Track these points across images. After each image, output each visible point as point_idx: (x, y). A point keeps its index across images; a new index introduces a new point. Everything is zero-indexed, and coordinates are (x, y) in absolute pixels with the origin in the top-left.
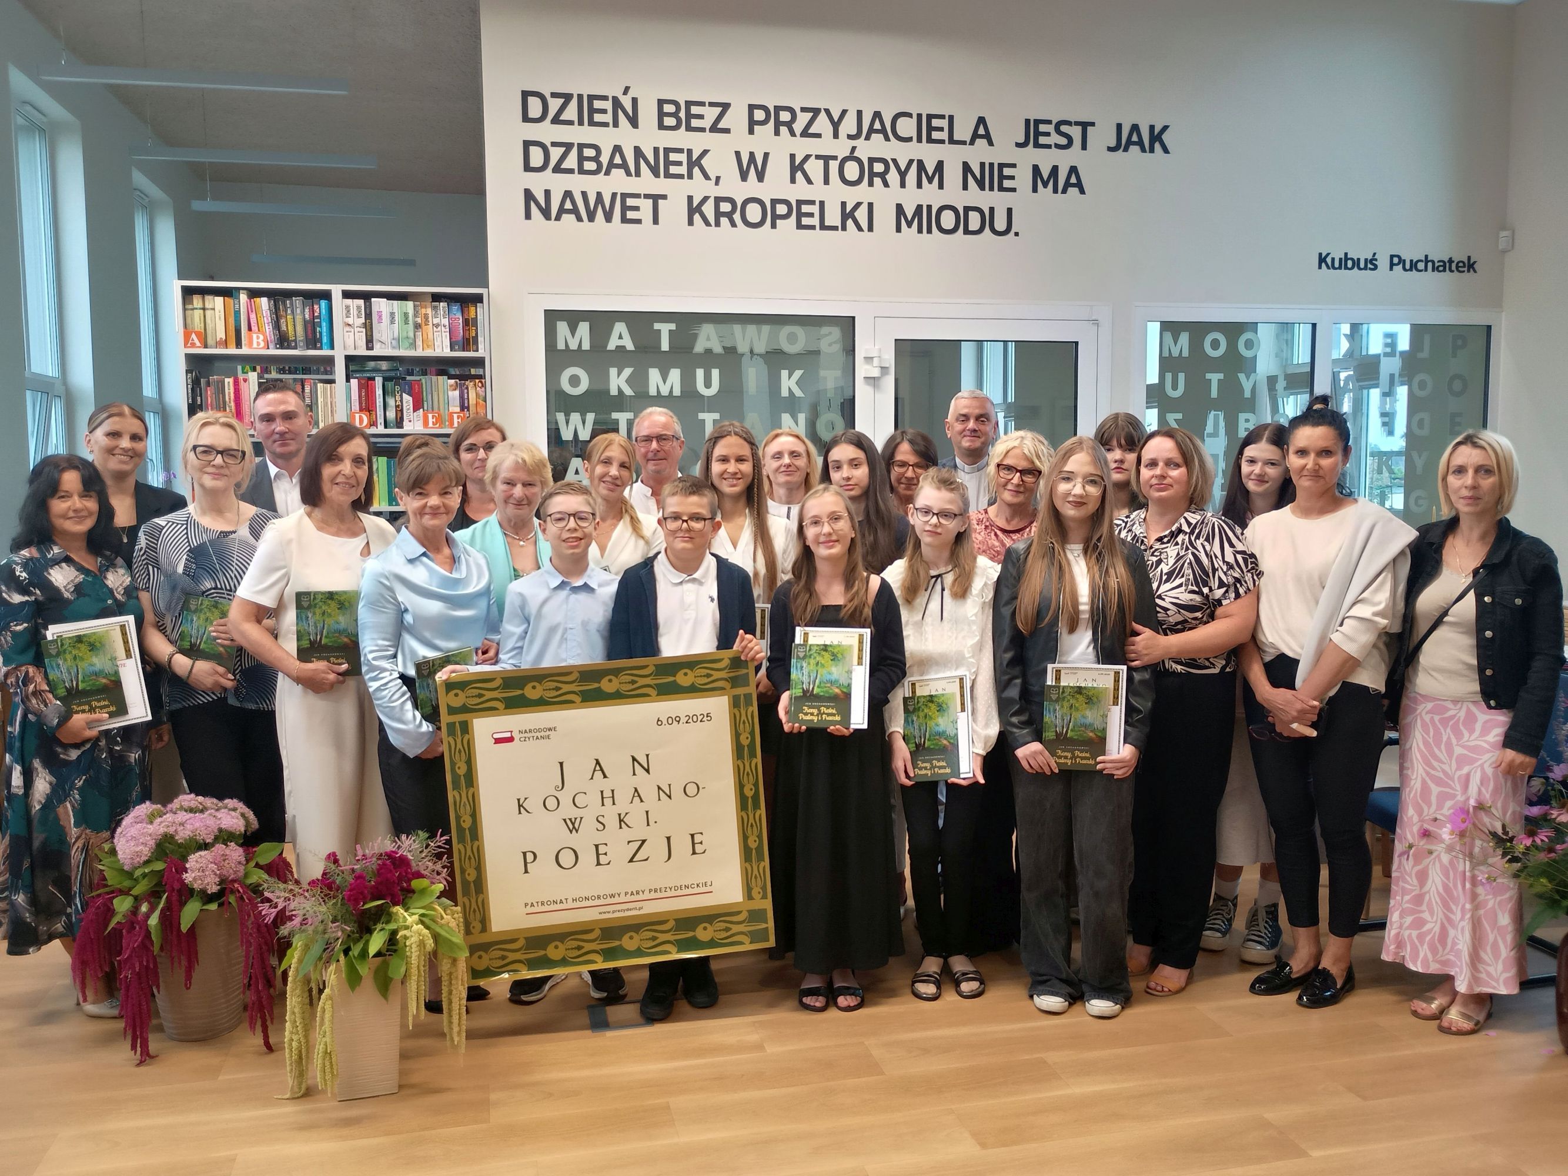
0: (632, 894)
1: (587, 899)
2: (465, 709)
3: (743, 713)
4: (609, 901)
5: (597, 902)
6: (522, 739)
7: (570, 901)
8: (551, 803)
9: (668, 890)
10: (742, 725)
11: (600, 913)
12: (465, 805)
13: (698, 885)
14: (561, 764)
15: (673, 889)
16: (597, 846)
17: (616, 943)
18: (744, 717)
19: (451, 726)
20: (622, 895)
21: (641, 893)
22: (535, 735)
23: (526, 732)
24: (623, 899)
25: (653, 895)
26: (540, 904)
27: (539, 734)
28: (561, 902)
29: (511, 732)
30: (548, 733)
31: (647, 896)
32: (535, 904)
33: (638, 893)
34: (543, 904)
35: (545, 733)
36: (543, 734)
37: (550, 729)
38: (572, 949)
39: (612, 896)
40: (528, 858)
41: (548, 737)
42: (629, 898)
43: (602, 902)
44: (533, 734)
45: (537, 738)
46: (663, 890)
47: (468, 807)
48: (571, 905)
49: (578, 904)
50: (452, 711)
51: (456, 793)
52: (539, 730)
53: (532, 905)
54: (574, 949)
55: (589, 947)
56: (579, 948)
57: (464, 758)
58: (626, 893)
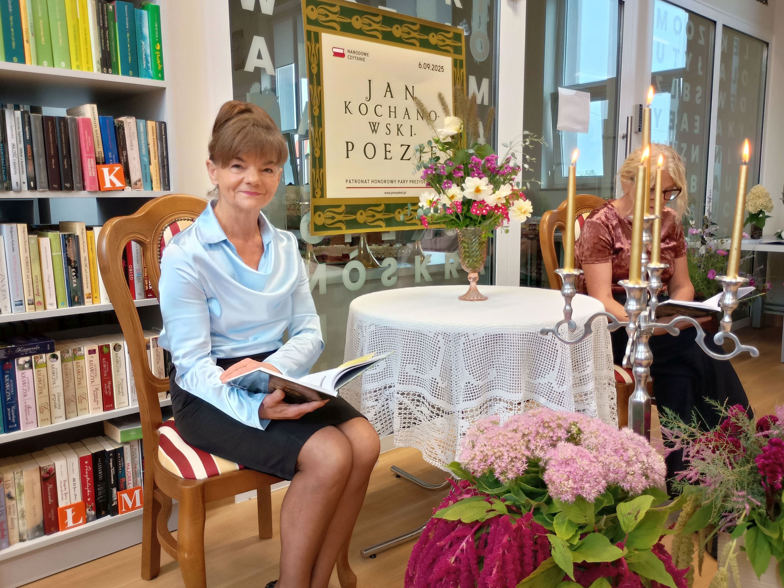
0: (402, 182)
1: (379, 182)
2: (317, 23)
3: (458, 72)
4: (390, 185)
5: (384, 185)
6: (349, 57)
7: (370, 181)
8: (363, 108)
9: (419, 182)
10: (457, 80)
11: (385, 193)
12: (315, 99)
14: (370, 81)
16: (386, 145)
17: (392, 215)
20: (397, 182)
21: (406, 182)
22: (357, 56)
23: (352, 52)
24: (397, 184)
28: (366, 182)
29: (344, 49)
30: (363, 56)
31: (408, 184)
32: (352, 181)
34: (356, 182)
35: (362, 56)
36: (361, 56)
37: (365, 54)
39: (392, 182)
40: (350, 146)
41: (363, 60)
42: (400, 185)
43: (386, 185)
44: (355, 55)
45: (358, 59)
46: (416, 182)
47: (317, 100)
48: (370, 184)
49: (374, 185)
50: (310, 21)
51: (310, 86)
52: (359, 53)
53: (350, 182)
54: (371, 216)
55: (378, 216)
56: (373, 216)
57: (316, 61)
58: (399, 181)
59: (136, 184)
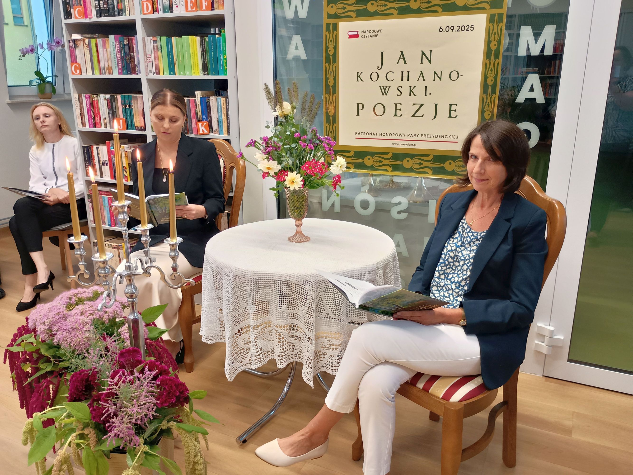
0: (412, 135)
1: (387, 134)
2: (336, 16)
3: (496, 27)
4: (399, 137)
5: (392, 137)
6: (363, 36)
7: (378, 134)
8: (374, 76)
9: (432, 136)
10: (493, 36)
11: (393, 144)
12: (331, 73)
13: (449, 137)
14: (382, 53)
15: (435, 136)
16: (396, 105)
17: (400, 163)
18: (495, 30)
19: (328, 25)
20: (406, 135)
21: (416, 136)
22: (370, 34)
23: (365, 32)
24: (406, 138)
25: (423, 138)
26: (363, 133)
27: (372, 34)
28: (374, 135)
29: (358, 31)
30: (377, 33)
31: (419, 138)
32: (361, 133)
33: (415, 135)
35: (375, 33)
37: (378, 31)
38: (377, 161)
39: (401, 135)
40: (360, 107)
41: (377, 36)
42: (410, 138)
43: (395, 137)
44: (369, 34)
45: (371, 36)
46: (429, 136)
47: (332, 73)
48: (378, 137)
49: (382, 137)
50: (330, 16)
51: (327, 65)
52: (372, 31)
53: (359, 134)
54: (378, 161)
55: (385, 162)
56: (380, 162)
57: (333, 45)
58: (408, 135)
59: (215, 131)
